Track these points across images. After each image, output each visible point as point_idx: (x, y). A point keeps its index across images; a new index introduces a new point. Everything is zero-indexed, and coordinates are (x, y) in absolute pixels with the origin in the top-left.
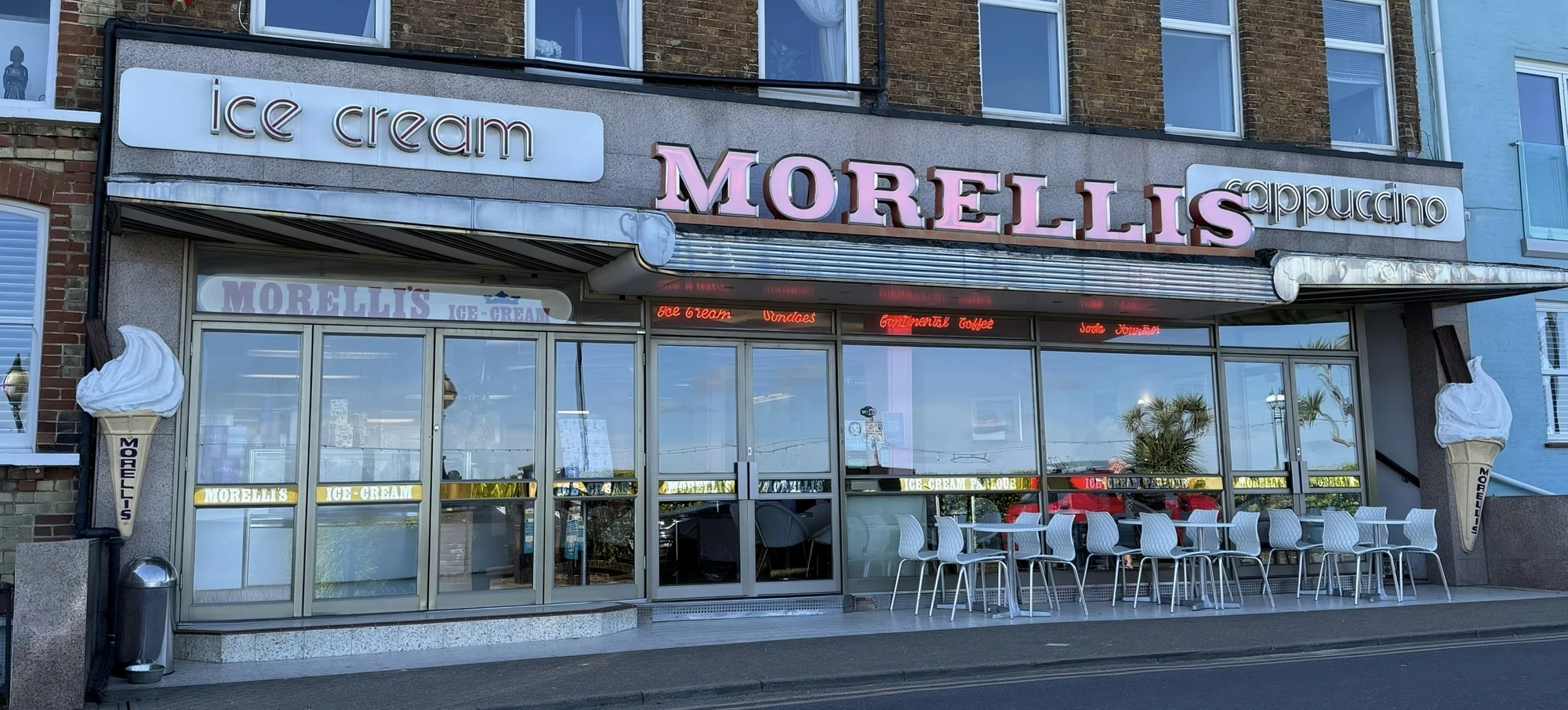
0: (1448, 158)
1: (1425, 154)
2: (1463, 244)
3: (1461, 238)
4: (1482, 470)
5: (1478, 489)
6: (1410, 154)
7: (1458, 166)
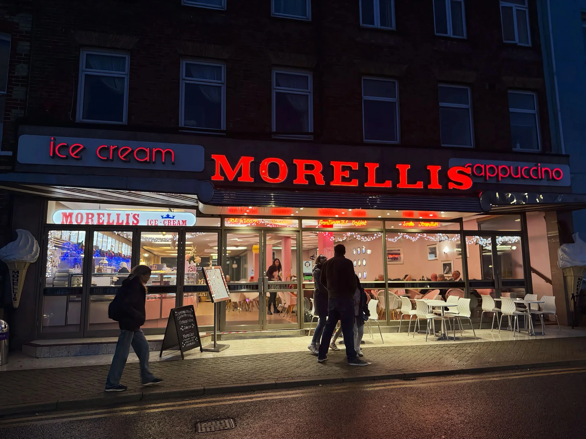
0: (564, 153)
1: (553, 152)
2: (570, 187)
3: (569, 185)
4: (579, 279)
5: (578, 286)
6: (547, 152)
7: (567, 156)
